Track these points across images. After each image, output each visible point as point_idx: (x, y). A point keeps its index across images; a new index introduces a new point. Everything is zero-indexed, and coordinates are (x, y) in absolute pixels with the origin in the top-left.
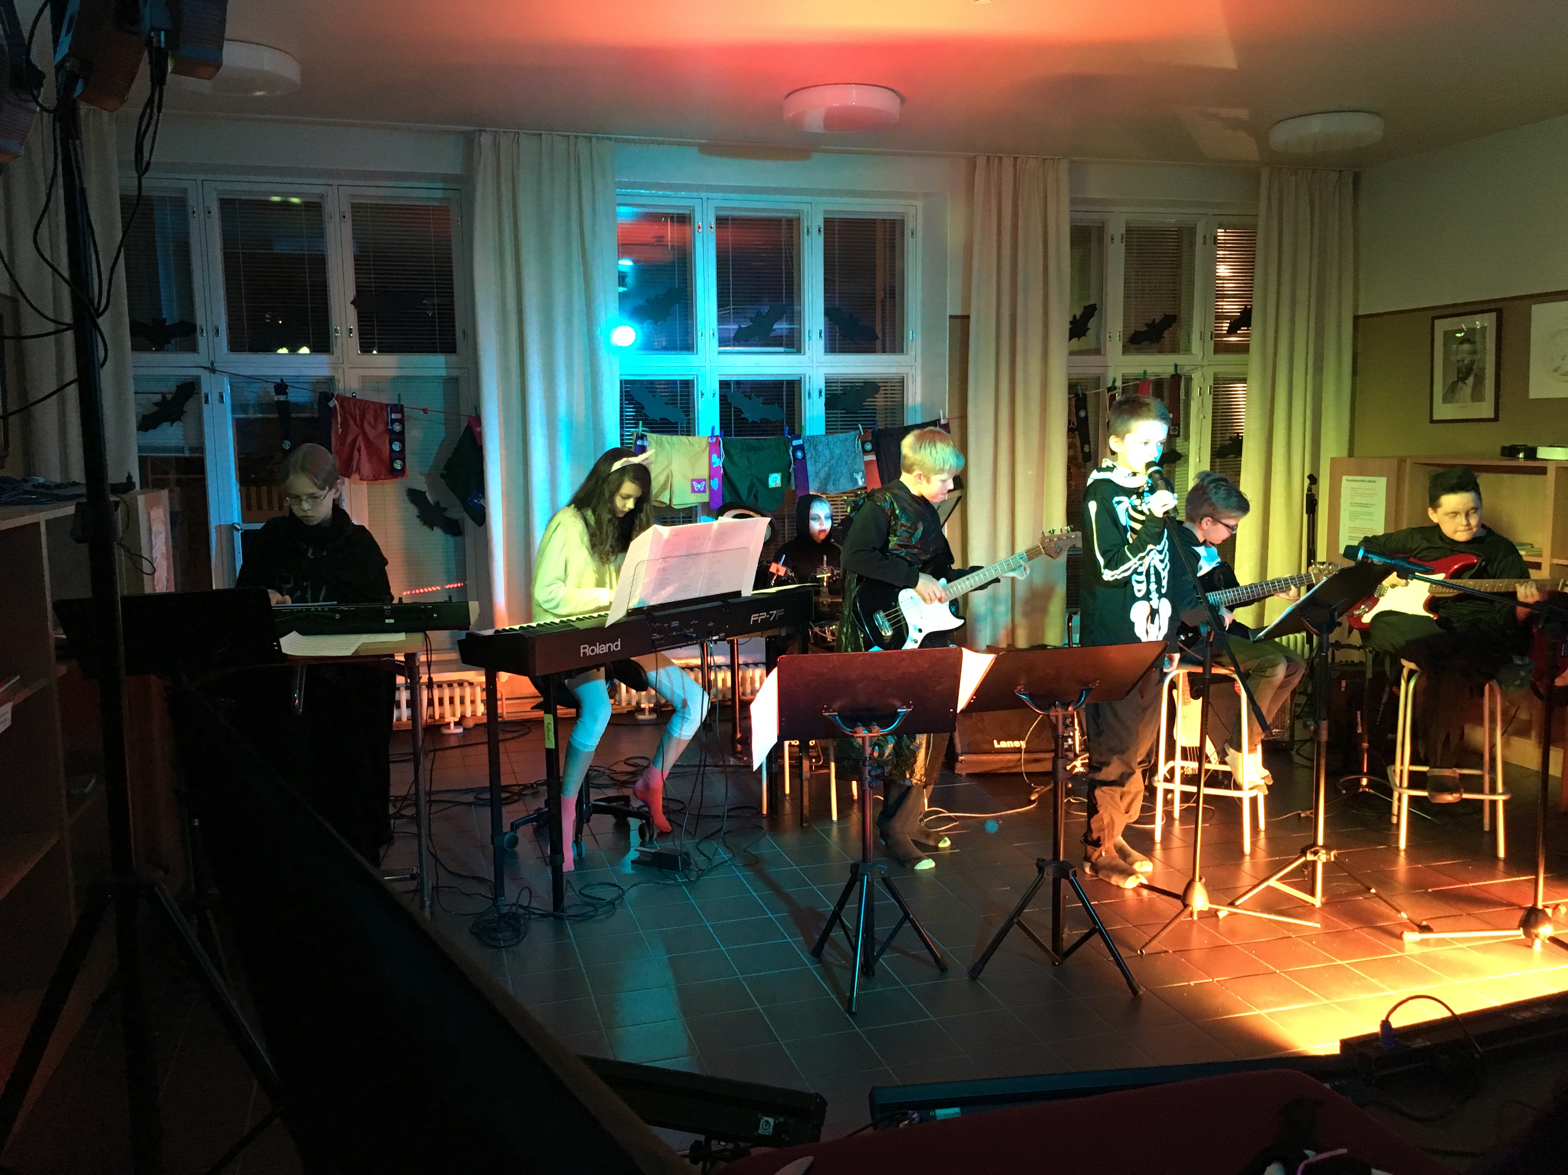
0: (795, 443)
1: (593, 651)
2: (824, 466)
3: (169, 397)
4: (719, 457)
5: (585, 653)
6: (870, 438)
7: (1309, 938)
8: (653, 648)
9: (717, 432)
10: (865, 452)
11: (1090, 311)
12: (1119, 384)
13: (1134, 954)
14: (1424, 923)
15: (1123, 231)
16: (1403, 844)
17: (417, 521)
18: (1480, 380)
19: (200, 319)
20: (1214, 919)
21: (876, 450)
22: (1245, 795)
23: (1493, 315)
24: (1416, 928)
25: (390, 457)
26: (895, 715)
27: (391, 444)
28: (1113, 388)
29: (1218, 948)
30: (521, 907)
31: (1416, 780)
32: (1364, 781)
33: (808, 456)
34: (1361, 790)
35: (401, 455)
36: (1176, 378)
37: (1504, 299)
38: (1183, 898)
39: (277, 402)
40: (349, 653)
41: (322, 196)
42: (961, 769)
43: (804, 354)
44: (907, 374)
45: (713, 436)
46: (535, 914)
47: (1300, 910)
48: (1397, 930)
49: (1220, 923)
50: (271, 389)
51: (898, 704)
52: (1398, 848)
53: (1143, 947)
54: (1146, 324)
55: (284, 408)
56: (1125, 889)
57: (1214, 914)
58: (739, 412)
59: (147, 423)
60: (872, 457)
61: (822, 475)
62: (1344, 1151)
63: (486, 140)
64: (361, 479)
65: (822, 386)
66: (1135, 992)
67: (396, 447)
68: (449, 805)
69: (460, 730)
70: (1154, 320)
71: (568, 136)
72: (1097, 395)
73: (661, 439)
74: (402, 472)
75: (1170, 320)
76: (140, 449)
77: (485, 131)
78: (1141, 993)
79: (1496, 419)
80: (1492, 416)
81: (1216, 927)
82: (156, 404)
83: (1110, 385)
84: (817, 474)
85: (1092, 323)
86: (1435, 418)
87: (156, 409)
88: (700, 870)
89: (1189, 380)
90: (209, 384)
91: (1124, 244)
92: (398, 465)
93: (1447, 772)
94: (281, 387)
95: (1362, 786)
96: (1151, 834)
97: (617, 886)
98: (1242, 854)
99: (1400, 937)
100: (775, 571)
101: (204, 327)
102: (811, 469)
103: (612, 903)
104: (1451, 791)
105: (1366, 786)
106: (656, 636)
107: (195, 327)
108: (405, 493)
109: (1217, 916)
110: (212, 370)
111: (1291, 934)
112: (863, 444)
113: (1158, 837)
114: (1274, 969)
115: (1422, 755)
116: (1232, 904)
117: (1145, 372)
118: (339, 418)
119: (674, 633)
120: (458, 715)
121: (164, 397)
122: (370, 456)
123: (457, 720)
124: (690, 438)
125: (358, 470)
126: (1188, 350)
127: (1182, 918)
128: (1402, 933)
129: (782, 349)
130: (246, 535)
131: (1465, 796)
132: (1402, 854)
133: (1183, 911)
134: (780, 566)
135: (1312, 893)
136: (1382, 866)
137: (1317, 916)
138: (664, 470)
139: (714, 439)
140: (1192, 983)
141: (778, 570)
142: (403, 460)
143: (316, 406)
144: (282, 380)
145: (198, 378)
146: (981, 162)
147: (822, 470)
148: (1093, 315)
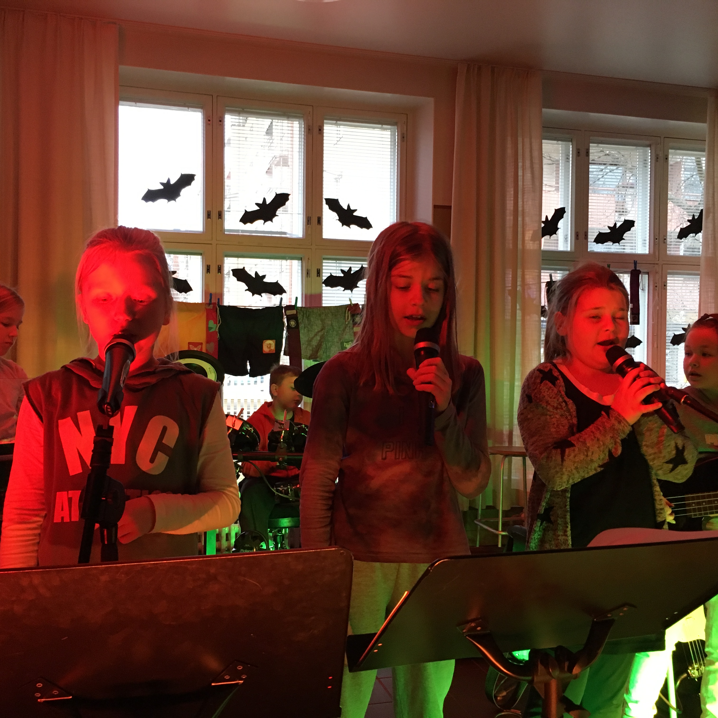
0: (289, 313)
2: (316, 335)
4: (215, 323)
6: (359, 311)
10: (356, 324)
11: (560, 214)
36: (635, 273)
54: (608, 227)
61: (314, 343)
65: (321, 266)
70: (615, 224)
75: (628, 225)
84: (309, 341)
85: (562, 223)
102: (303, 337)
112: (353, 316)
139: (212, 306)
147: (315, 338)
148: (562, 217)
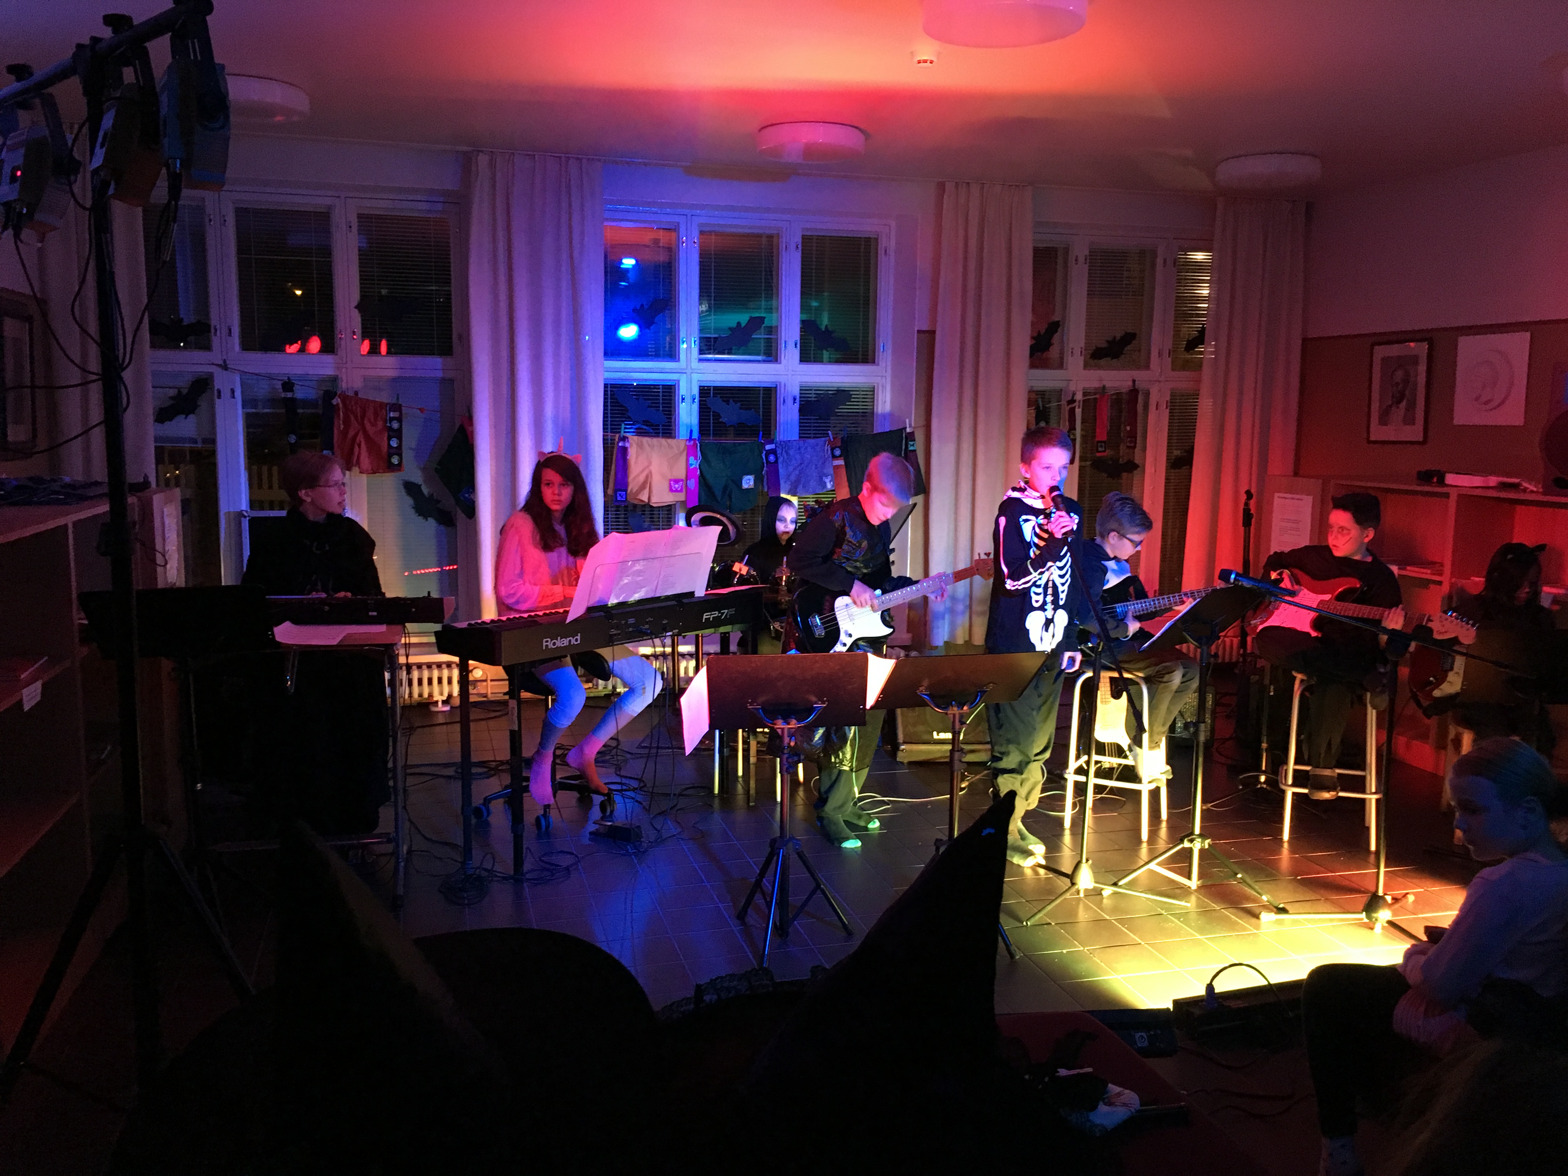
0: (768, 447)
1: (554, 644)
2: (794, 469)
3: (185, 391)
4: (696, 458)
5: (547, 646)
6: (839, 444)
7: (1178, 916)
8: (610, 642)
9: (695, 435)
10: (834, 457)
11: (1054, 327)
12: (1079, 397)
13: (1019, 925)
14: (1281, 906)
15: (1087, 253)
16: (1286, 836)
17: (413, 511)
18: (1411, 406)
19: (214, 321)
20: (1099, 897)
21: (845, 455)
22: (1145, 788)
23: (1425, 346)
24: (1275, 910)
25: (388, 451)
26: (811, 710)
27: (389, 439)
28: (1072, 401)
29: (1098, 922)
30: (486, 870)
31: (1300, 779)
32: (1263, 778)
33: (780, 460)
34: (1259, 786)
35: (399, 451)
36: (1134, 392)
37: (1437, 330)
38: (1071, 877)
39: (284, 398)
40: (335, 642)
41: (330, 207)
42: (901, 757)
43: (780, 363)
44: (878, 384)
45: (690, 439)
46: (496, 876)
47: (1178, 891)
48: (1257, 911)
49: (1105, 901)
50: (279, 385)
51: (814, 699)
52: (1282, 839)
53: (1028, 920)
54: (1108, 341)
55: (291, 404)
56: (1024, 867)
57: (1098, 893)
58: (717, 416)
59: (163, 415)
60: (841, 462)
61: (793, 478)
62: (1090, 1070)
63: (483, 160)
64: (361, 472)
65: (796, 392)
66: (1012, 956)
67: (394, 443)
68: (430, 777)
69: (447, 708)
70: (1115, 337)
71: (560, 157)
72: (1059, 407)
73: (642, 442)
74: (399, 467)
75: (1129, 338)
76: (156, 440)
77: (482, 151)
78: (1017, 957)
79: (1424, 442)
80: (1421, 439)
81: (1099, 904)
82: (171, 398)
83: (1070, 398)
84: (788, 476)
85: (1056, 338)
86: (1372, 438)
87: (172, 402)
88: (650, 842)
89: (1147, 394)
90: (221, 380)
91: (1087, 265)
92: (395, 460)
93: (1327, 772)
94: (288, 386)
95: (1260, 783)
96: (1060, 822)
97: (573, 854)
98: (1140, 842)
99: (1257, 916)
100: (738, 571)
101: (218, 327)
102: (781, 471)
103: (567, 869)
104: (1328, 789)
105: (1264, 783)
106: (613, 632)
107: (209, 326)
108: (402, 487)
109: (1101, 894)
110: (225, 367)
111: (1163, 912)
112: (832, 450)
113: (1067, 824)
114: (1140, 941)
115: (1306, 757)
116: (1115, 884)
117: (1104, 387)
118: (341, 414)
119: (631, 629)
120: (446, 694)
121: (179, 392)
122: (370, 451)
123: (445, 698)
124: (670, 441)
125: (358, 463)
126: (1147, 367)
127: (1067, 896)
128: (1260, 914)
129: (759, 358)
130: (253, 521)
131: (1341, 794)
132: (1286, 845)
133: (1069, 888)
134: (742, 565)
135: (1189, 877)
136: (1262, 855)
137: (1193, 898)
138: (643, 471)
139: (692, 442)
140: (1065, 951)
141: (740, 570)
142: (400, 455)
143: (320, 402)
144: (289, 378)
145: (211, 376)
146: (949, 186)
147: (794, 473)
148: (1056, 331)
